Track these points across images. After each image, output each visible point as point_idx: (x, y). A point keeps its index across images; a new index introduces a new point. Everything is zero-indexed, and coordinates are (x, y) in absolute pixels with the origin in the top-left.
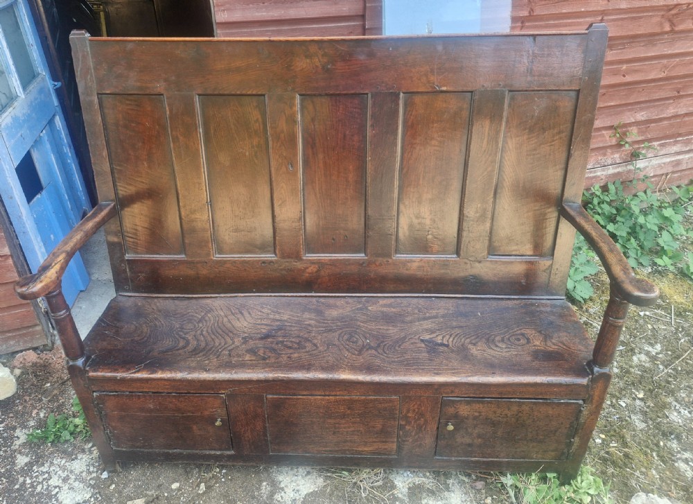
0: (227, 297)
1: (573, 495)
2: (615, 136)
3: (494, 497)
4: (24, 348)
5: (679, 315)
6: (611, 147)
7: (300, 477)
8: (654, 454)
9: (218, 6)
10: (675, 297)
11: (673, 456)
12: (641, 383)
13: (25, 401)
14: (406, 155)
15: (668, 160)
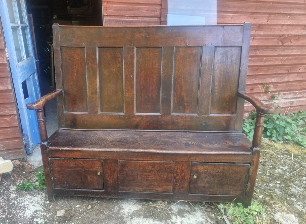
0: (103, 130)
1: (249, 211)
2: (264, 88)
3: (215, 214)
4: (15, 159)
5: (295, 157)
6: (262, 93)
7: (131, 205)
8: (285, 202)
9: (105, 22)
10: (293, 151)
11: (293, 203)
12: (279, 178)
13: (15, 177)
14: (176, 72)
15: (288, 101)
